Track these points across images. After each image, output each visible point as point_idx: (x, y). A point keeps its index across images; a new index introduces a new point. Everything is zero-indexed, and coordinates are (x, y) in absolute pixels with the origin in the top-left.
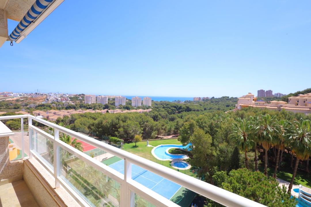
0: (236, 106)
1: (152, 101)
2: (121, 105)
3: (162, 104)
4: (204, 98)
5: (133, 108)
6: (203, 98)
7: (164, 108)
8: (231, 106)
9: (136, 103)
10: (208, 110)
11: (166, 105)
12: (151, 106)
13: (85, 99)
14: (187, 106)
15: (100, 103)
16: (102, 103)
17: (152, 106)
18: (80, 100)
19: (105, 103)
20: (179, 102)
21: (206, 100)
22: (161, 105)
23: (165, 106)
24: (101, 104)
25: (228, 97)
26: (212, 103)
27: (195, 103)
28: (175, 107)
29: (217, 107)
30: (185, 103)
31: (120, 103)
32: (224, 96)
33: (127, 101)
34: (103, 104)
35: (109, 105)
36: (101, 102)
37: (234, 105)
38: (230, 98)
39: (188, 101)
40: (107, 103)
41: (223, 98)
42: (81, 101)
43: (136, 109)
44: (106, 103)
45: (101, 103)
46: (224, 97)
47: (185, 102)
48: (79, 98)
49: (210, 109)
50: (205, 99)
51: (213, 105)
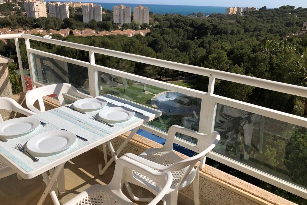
0: (304, 26)
1: (150, 13)
2: (93, 21)
3: (168, 18)
4: (247, 8)
5: (115, 28)
6: (244, 9)
7: (171, 26)
8: (295, 25)
9: (120, 18)
10: (251, 33)
11: (176, 22)
12: (148, 22)
13: (26, 8)
14: (214, 23)
15: (55, 16)
16: (59, 17)
17: (150, 24)
18: (16, 9)
19: (63, 18)
20: (200, 15)
21: (250, 13)
22: (167, 22)
23: (174, 23)
24: (57, 19)
25: (293, 7)
26: (260, 20)
27: (229, 19)
28: (191, 25)
29: (268, 26)
30: (210, 19)
31: (92, 18)
32: (286, 5)
33: (104, 13)
34: (61, 18)
35: (73, 21)
36: (57, 14)
37: (300, 24)
38: (295, 8)
39: (216, 15)
40: (68, 17)
41: (282, 9)
42: (18, 12)
43: (122, 29)
44: (66, 17)
45: (57, 16)
46: (284, 7)
47: (211, 16)
48: (13, 5)
49: (255, 30)
50: (249, 11)
51: (263, 23)
